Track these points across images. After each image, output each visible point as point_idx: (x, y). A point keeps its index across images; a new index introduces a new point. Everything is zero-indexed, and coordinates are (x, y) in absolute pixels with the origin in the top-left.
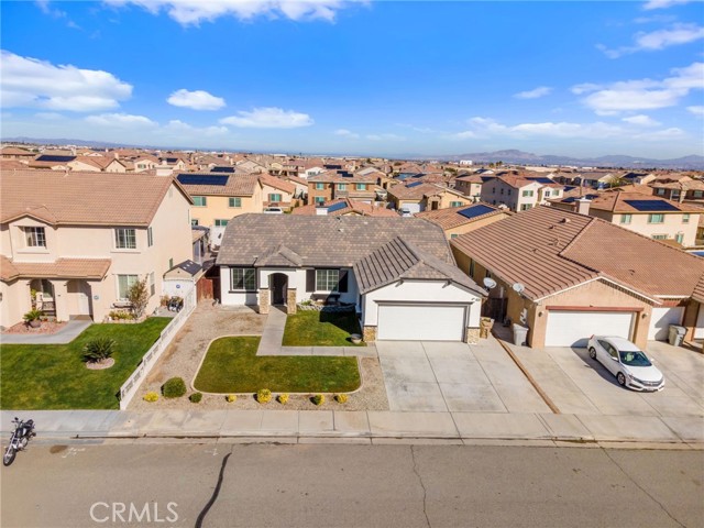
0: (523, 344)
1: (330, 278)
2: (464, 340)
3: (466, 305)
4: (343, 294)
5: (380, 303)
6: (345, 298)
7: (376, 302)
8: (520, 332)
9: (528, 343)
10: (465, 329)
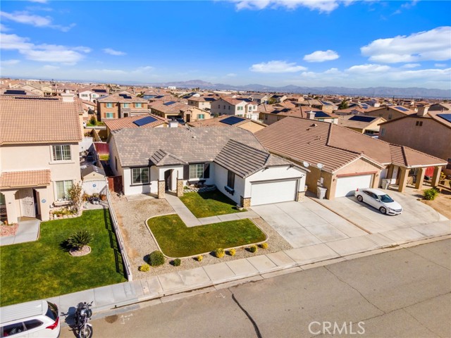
0: (324, 198)
1: (199, 170)
2: (296, 199)
3: (297, 179)
4: (207, 179)
5: (253, 183)
6: (208, 182)
7: (251, 182)
8: (323, 191)
9: (326, 197)
10: (297, 193)
